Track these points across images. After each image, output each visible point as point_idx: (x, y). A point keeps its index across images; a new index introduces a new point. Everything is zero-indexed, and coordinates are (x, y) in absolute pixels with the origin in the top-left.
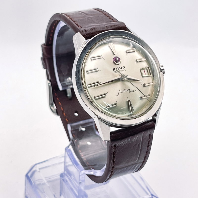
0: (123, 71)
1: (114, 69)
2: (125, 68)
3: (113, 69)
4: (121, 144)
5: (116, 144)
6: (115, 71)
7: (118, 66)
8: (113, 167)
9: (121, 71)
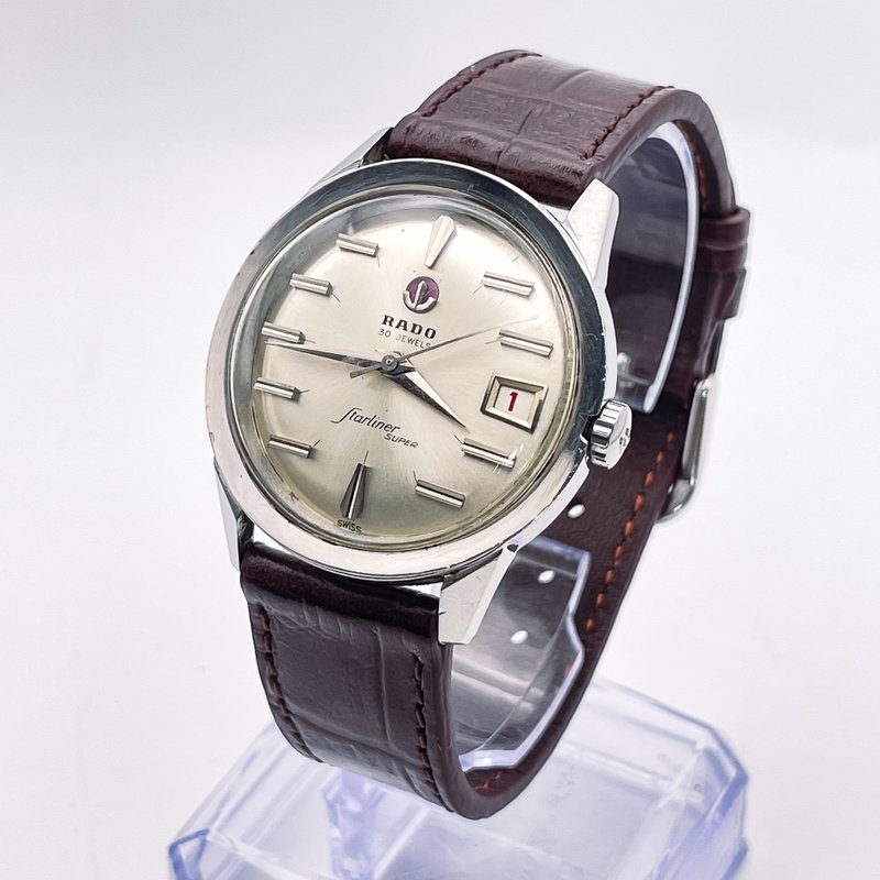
0: (419, 344)
1: (389, 319)
2: (432, 337)
3: (386, 317)
4: (285, 618)
5: (264, 604)
6: (387, 327)
7: (412, 318)
8: (282, 701)
9: (410, 341)
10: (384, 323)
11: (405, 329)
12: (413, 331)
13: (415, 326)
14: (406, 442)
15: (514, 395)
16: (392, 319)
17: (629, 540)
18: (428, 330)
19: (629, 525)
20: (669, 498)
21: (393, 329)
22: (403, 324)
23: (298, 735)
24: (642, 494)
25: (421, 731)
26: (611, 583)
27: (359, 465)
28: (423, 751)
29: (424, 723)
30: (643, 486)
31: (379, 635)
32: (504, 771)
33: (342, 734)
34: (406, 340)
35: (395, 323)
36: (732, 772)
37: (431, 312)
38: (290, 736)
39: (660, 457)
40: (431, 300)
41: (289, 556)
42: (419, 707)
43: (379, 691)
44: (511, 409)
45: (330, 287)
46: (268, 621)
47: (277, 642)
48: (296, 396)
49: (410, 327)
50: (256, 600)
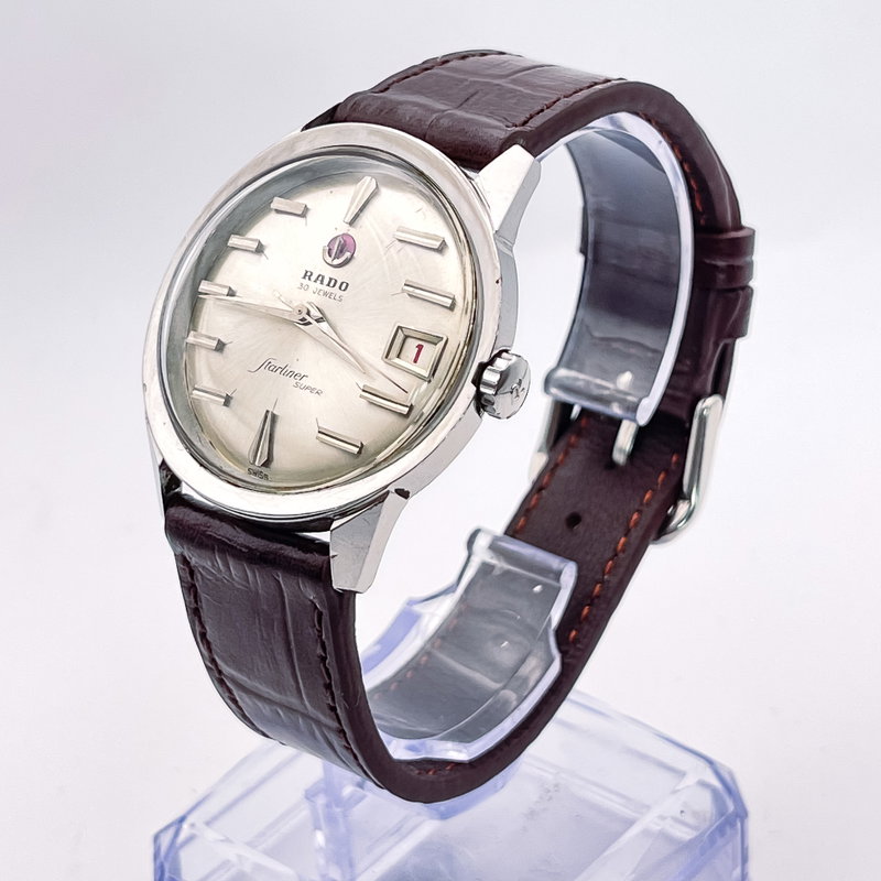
0: (333, 297)
1: (309, 274)
2: (345, 290)
3: (306, 272)
4: (204, 568)
5: (186, 554)
6: (306, 281)
7: (329, 273)
8: (213, 661)
9: (325, 294)
10: (304, 278)
11: (322, 283)
12: (328, 285)
13: (331, 279)
14: (312, 390)
15: (420, 348)
16: (312, 274)
17: (621, 555)
18: (342, 283)
19: (623, 540)
20: (669, 518)
21: (311, 284)
22: (320, 278)
23: (234, 701)
24: (640, 511)
25: (328, 687)
26: (598, 597)
27: (267, 411)
28: (333, 709)
29: (330, 678)
30: (642, 504)
31: (280, 579)
32: (457, 765)
33: (266, 695)
34: (321, 293)
35: (313, 278)
36: (731, 807)
37: (347, 267)
38: (229, 702)
39: (662, 476)
40: (348, 255)
41: (207, 505)
42: (323, 659)
43: (288, 643)
44: (415, 361)
45: (260, 244)
46: (192, 573)
47: (203, 596)
48: (220, 347)
49: (326, 281)
50: (179, 550)
